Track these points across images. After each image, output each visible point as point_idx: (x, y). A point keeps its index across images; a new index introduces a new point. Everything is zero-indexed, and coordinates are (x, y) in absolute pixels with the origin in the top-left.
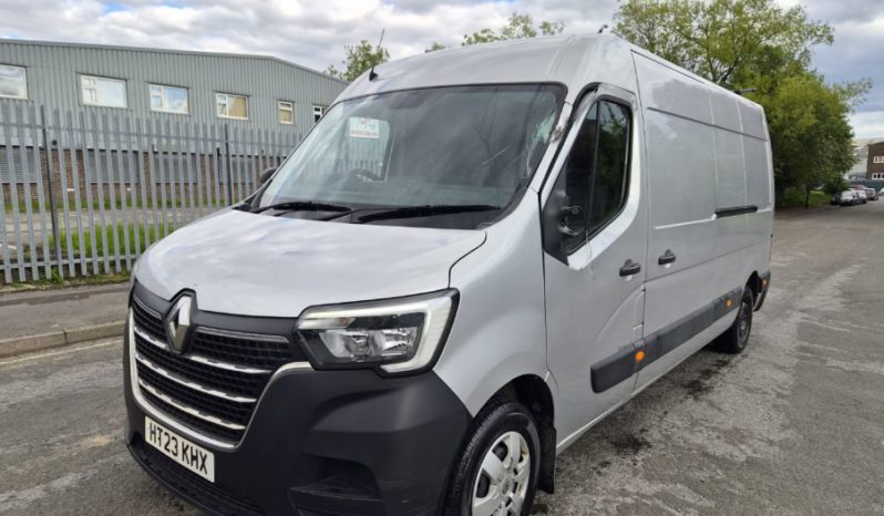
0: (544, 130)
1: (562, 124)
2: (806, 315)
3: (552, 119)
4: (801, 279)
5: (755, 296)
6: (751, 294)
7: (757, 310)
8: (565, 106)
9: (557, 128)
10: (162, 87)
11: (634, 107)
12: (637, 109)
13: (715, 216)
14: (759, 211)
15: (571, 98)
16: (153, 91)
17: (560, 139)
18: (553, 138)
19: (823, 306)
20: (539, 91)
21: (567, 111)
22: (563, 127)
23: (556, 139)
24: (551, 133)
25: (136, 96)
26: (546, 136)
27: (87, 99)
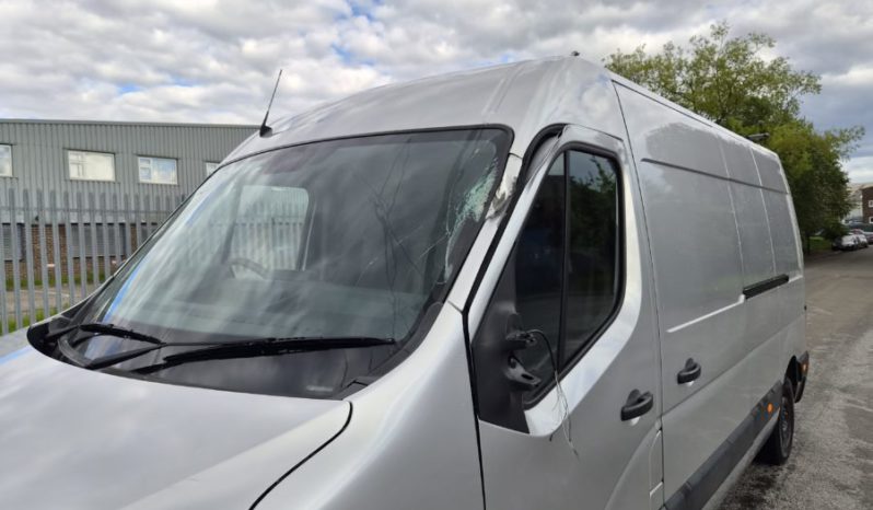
0: (476, 199)
1: (505, 188)
2: (849, 396)
3: (490, 181)
4: (828, 344)
5: (795, 385)
6: (790, 385)
7: (797, 400)
8: (511, 159)
9: (499, 195)
10: (151, 159)
11: (622, 158)
12: (627, 162)
13: (742, 297)
14: (790, 281)
15: (520, 147)
16: (142, 163)
17: (503, 213)
18: (491, 211)
19: (864, 381)
20: (470, 138)
21: (513, 168)
22: (508, 194)
23: (497, 213)
24: (487, 205)
25: (125, 170)
26: (479, 209)
27: (74, 173)
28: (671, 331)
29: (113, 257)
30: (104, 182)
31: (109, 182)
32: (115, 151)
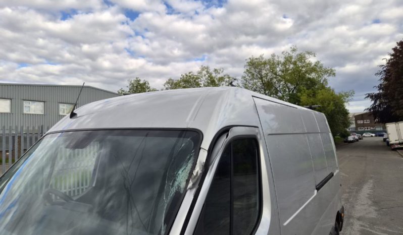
0: (182, 176)
1: (198, 170)
3: (190, 165)
8: (201, 151)
9: (195, 174)
10: (31, 102)
11: (259, 137)
12: (261, 139)
13: (316, 191)
14: (334, 174)
15: (206, 144)
16: (26, 104)
17: (197, 186)
18: (190, 185)
20: (180, 136)
21: (203, 156)
22: (200, 172)
23: (194, 185)
24: (188, 182)
25: (16, 107)
26: (183, 185)
28: (285, 224)
29: (7, 151)
30: (5, 113)
31: (7, 113)
32: (11, 98)
